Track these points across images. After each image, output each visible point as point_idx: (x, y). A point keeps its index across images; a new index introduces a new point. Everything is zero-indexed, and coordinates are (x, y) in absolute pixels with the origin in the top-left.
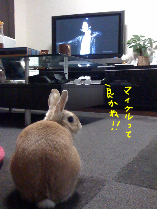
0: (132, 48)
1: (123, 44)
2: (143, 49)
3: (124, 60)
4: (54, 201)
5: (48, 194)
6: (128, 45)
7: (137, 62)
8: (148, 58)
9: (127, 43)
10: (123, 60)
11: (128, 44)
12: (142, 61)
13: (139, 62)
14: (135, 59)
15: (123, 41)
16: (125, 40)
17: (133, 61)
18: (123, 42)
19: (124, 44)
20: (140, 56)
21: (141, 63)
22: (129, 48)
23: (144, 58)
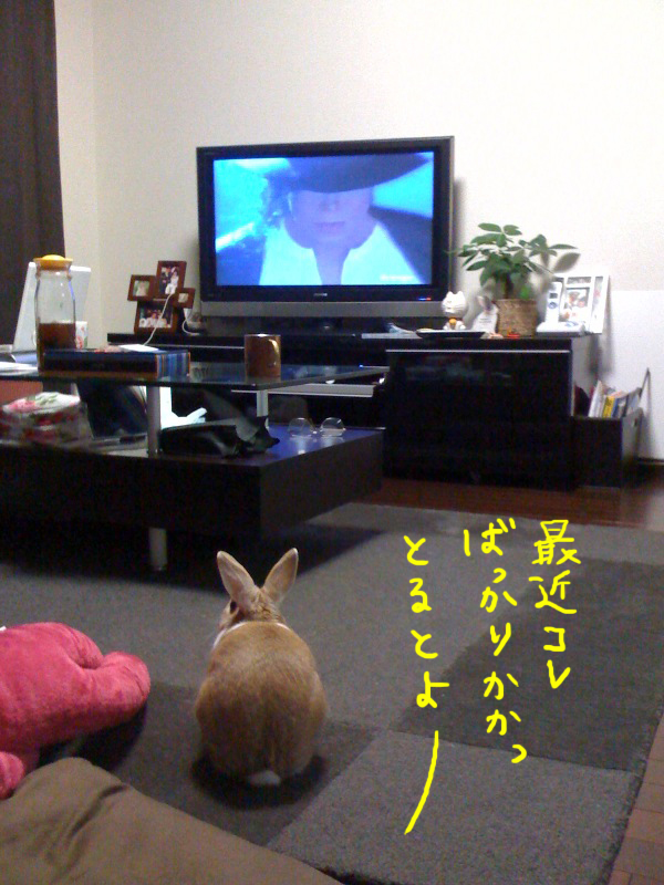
0: (479, 272)
1: (447, 256)
2: (514, 277)
3: (451, 311)
4: (278, 773)
5: (272, 759)
6: (465, 259)
7: (494, 319)
8: (530, 306)
9: (462, 251)
10: (447, 311)
11: (465, 254)
12: (512, 317)
13: (502, 321)
14: (489, 308)
15: (447, 248)
16: (454, 243)
17: (482, 316)
18: (447, 250)
19: (453, 255)
20: (507, 298)
21: (507, 323)
22: (469, 269)
23: (517, 306)
